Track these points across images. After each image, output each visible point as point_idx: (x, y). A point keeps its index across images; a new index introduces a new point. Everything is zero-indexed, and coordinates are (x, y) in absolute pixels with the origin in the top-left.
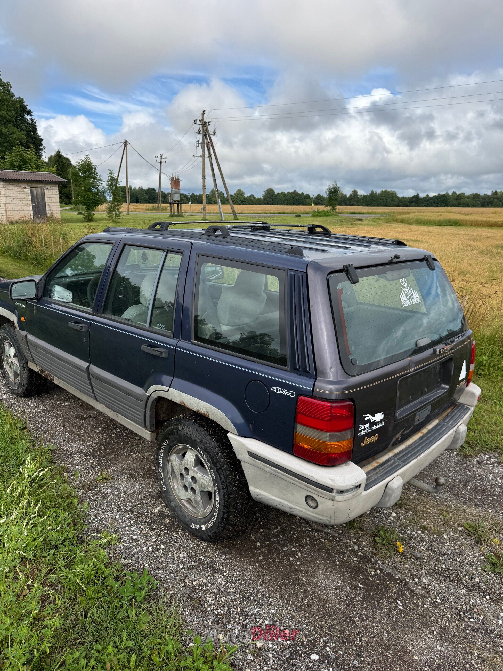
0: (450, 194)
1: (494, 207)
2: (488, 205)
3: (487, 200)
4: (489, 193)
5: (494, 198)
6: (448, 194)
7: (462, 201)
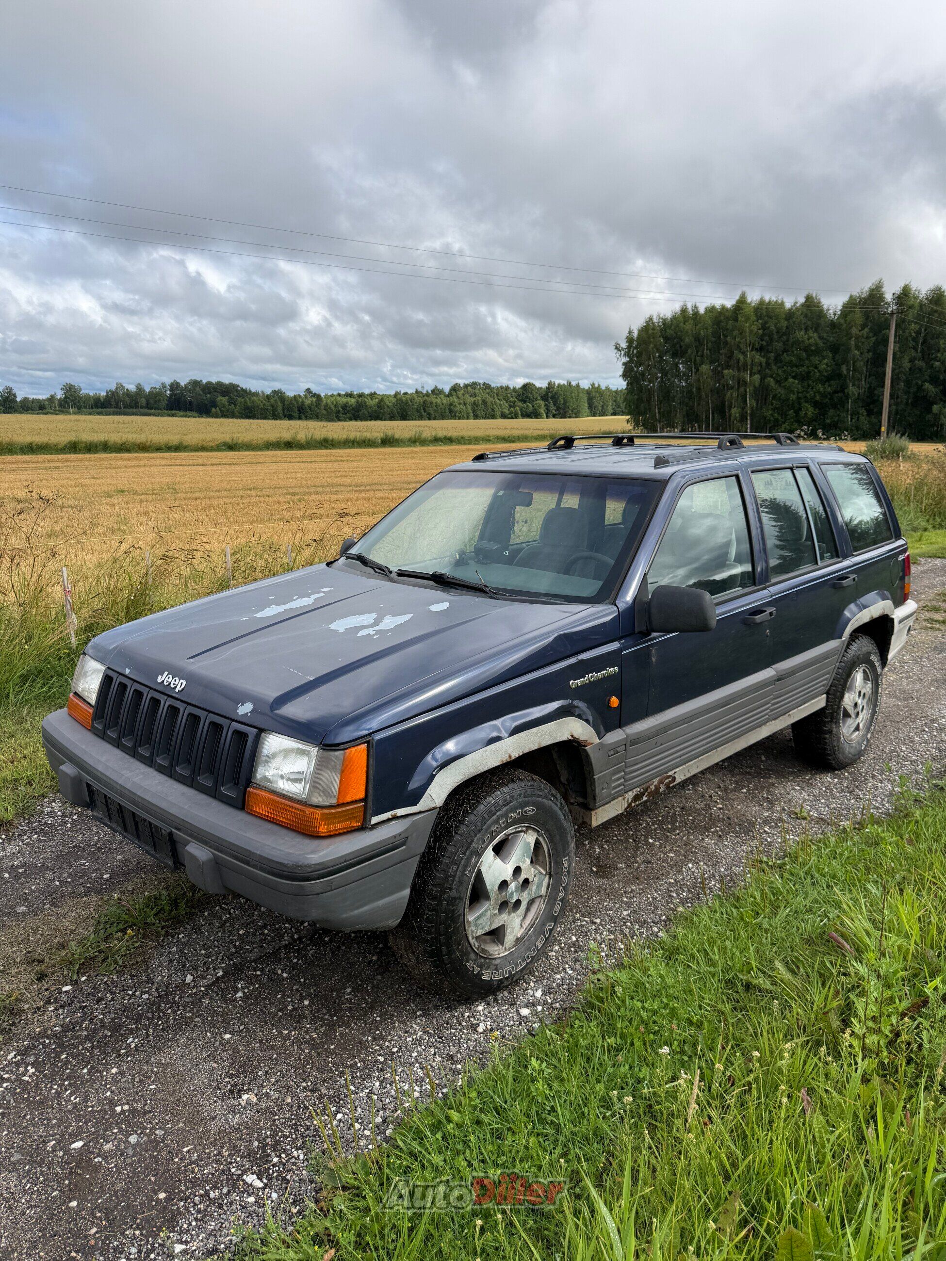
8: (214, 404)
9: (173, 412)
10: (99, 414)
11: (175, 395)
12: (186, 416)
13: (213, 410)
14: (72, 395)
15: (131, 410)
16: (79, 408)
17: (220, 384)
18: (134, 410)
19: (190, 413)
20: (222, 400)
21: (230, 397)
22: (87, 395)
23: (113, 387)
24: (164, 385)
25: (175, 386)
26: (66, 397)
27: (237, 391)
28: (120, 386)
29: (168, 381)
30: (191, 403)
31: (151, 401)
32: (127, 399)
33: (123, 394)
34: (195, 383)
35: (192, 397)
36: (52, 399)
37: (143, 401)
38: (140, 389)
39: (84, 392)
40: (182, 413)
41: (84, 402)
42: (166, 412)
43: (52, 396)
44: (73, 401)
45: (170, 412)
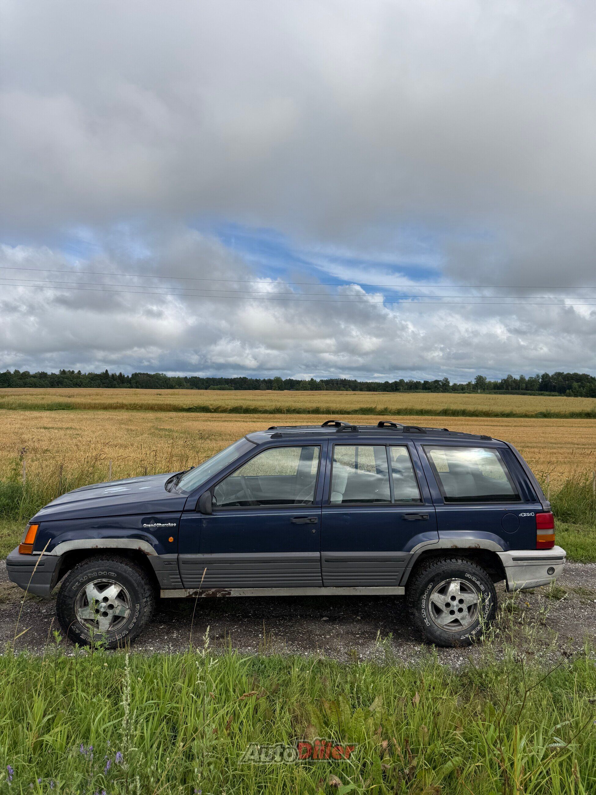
0: (12, 372)
1: (65, 387)
2: (58, 385)
3: (56, 379)
4: (57, 372)
5: (63, 378)
6: (10, 373)
7: (28, 380)
8: (570, 387)
9: (542, 392)
10: (495, 393)
11: (545, 382)
12: (550, 395)
13: (568, 391)
14: (480, 382)
15: (515, 391)
16: (484, 389)
17: (576, 375)
18: (517, 391)
19: (553, 393)
20: (575, 384)
21: (582, 383)
22: (490, 382)
23: (506, 378)
24: (538, 376)
25: (545, 376)
26: (477, 383)
27: (587, 379)
28: (510, 377)
29: (542, 372)
30: (555, 387)
31: (529, 385)
32: (514, 384)
33: (512, 381)
34: (559, 374)
35: (556, 383)
36: (469, 384)
37: (524, 385)
38: (522, 378)
39: (488, 380)
40: (547, 393)
41: (487, 386)
42: (537, 392)
43: (469, 383)
44: (481, 385)
45: (540, 392)
